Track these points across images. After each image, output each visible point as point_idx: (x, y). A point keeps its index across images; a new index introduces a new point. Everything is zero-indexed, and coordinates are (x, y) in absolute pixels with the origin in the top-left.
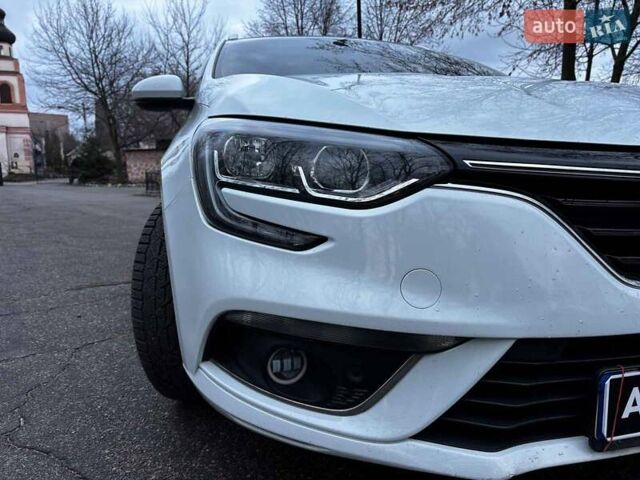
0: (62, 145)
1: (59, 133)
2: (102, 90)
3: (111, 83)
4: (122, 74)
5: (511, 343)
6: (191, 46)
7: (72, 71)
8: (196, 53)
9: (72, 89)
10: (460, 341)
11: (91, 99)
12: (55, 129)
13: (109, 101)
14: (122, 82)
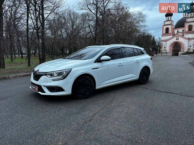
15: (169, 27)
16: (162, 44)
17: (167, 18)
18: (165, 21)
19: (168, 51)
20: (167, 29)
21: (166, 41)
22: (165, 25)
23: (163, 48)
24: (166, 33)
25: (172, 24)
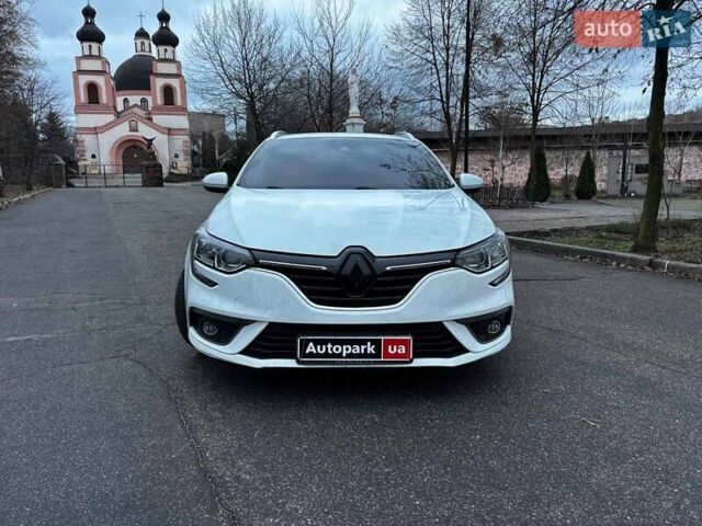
0: (217, 145)
1: (216, 134)
2: (251, 95)
3: (261, 88)
4: (271, 78)
5: (263, 327)
6: (336, 50)
7: (225, 78)
8: (341, 56)
9: (224, 96)
10: (253, 322)
11: (241, 105)
12: (212, 131)
13: (258, 105)
14: (272, 86)
15: (100, 80)
16: (83, 141)
17: (86, 44)
18: (81, 58)
19: (108, 170)
20: (92, 89)
21: (95, 131)
22: (80, 72)
23: (88, 156)
24: (90, 102)
25: (105, 72)
